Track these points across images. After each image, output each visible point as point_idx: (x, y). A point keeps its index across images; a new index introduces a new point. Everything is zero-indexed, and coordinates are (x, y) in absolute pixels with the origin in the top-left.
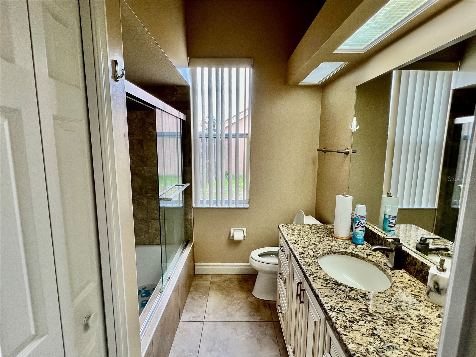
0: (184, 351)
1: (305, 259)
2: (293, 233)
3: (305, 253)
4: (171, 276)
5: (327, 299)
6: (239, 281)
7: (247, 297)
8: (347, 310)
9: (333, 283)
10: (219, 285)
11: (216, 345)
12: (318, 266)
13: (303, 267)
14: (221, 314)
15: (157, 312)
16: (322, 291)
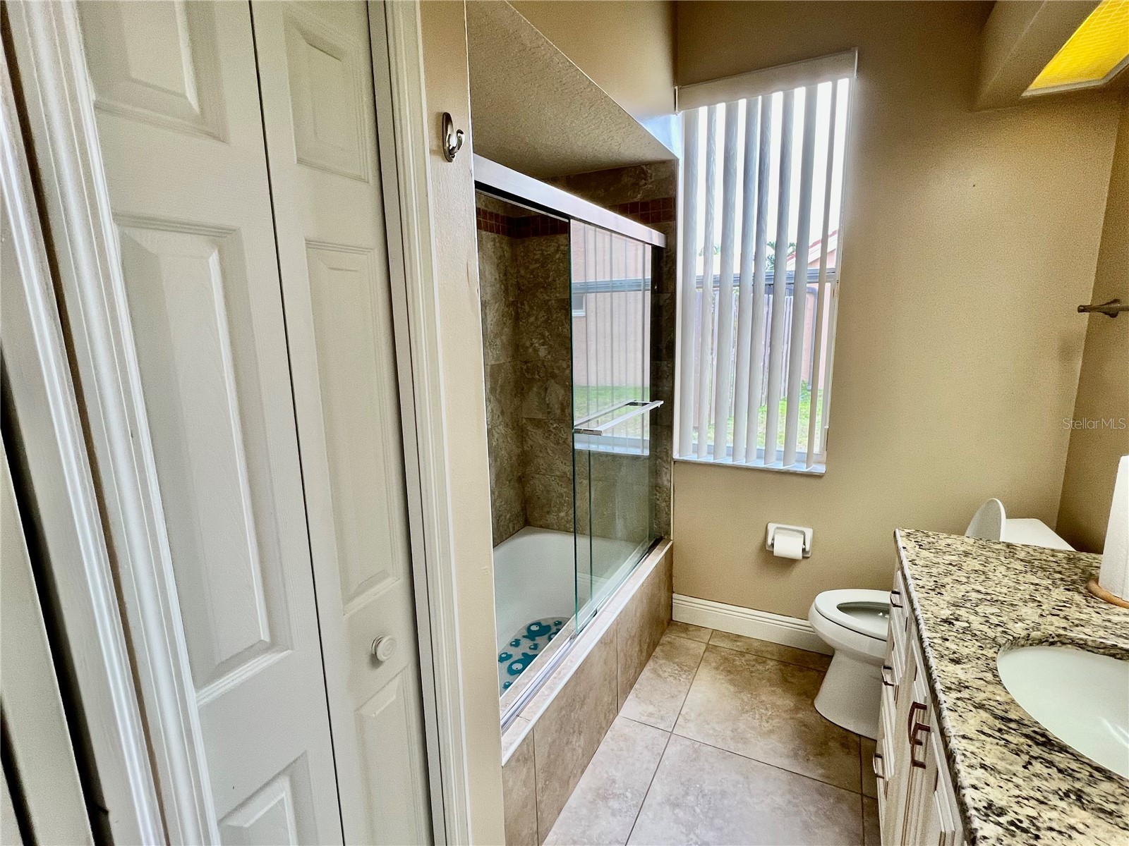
0: (614, 781)
1: (947, 640)
2: (936, 560)
3: (955, 622)
4: (601, 608)
5: (982, 776)
6: (783, 663)
7: (797, 709)
8: (1054, 834)
9: (1027, 736)
10: (726, 659)
11: (691, 798)
12: (991, 669)
13: (933, 662)
14: (717, 729)
15: (555, 678)
16: (971, 748)
